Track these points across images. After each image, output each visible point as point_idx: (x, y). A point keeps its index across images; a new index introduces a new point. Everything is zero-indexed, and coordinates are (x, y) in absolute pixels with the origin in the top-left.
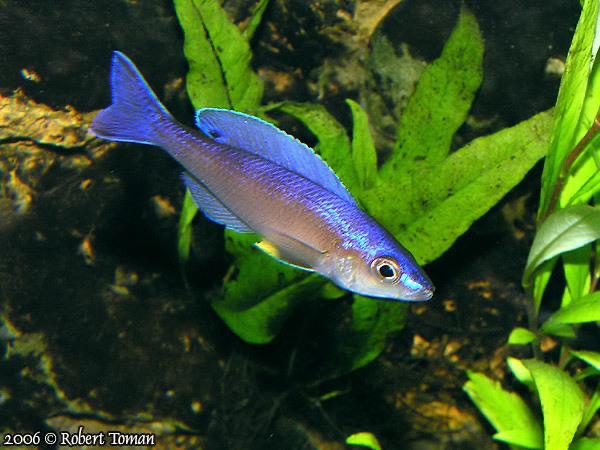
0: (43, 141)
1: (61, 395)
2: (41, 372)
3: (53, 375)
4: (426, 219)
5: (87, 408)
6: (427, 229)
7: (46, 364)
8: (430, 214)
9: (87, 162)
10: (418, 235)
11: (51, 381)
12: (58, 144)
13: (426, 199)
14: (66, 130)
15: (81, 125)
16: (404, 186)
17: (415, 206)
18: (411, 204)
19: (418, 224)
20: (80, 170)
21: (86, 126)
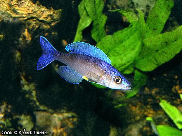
0: (41, 19)
1: (38, 104)
2: (32, 96)
3: (36, 97)
4: (166, 48)
5: (46, 108)
6: (166, 51)
7: (34, 93)
8: (168, 46)
9: (49, 27)
10: (163, 53)
11: (35, 99)
12: (45, 20)
13: (167, 41)
14: (48, 16)
15: (53, 14)
16: (160, 37)
17: (163, 44)
18: (162, 43)
19: (163, 50)
20: (46, 30)
21: (55, 14)
